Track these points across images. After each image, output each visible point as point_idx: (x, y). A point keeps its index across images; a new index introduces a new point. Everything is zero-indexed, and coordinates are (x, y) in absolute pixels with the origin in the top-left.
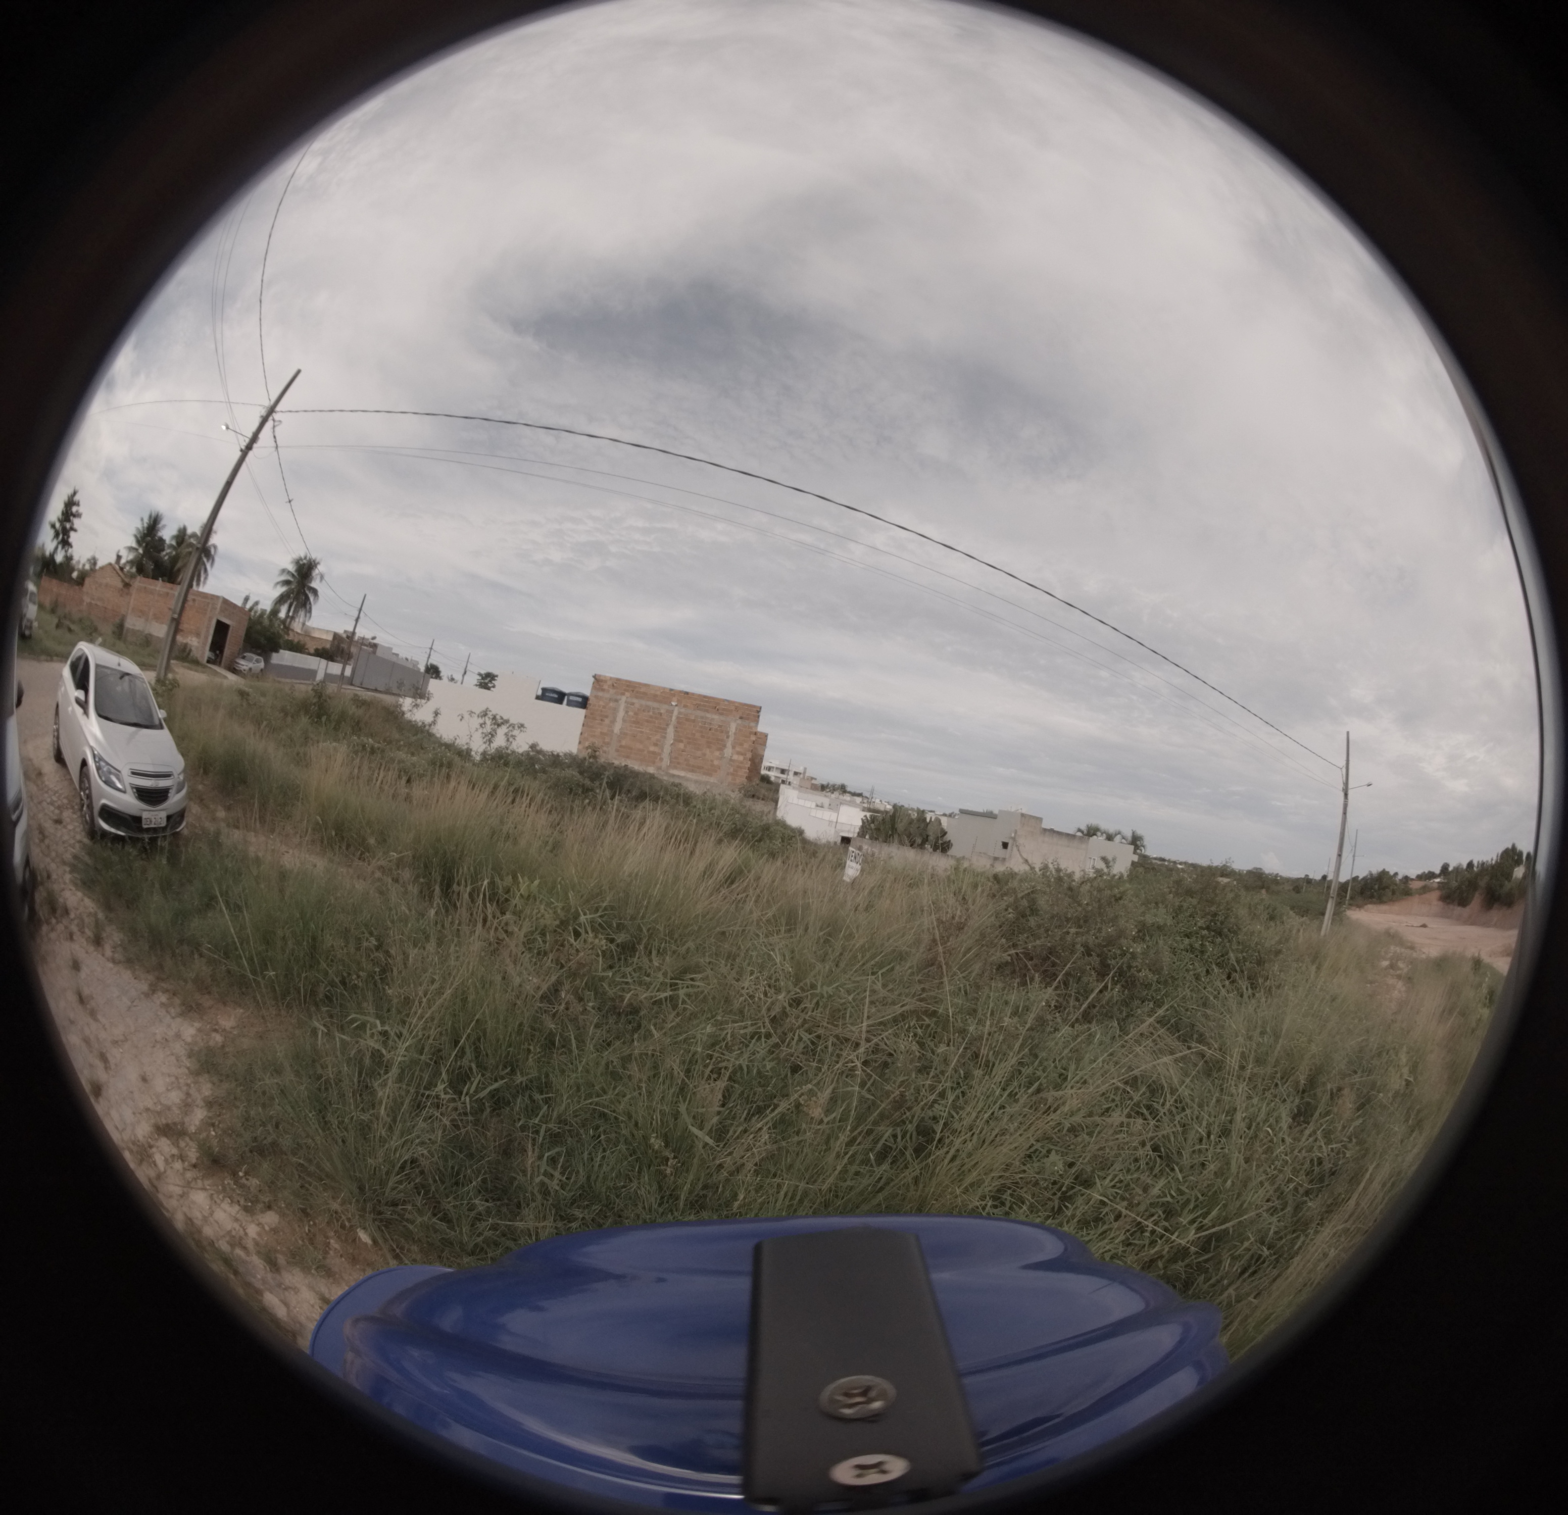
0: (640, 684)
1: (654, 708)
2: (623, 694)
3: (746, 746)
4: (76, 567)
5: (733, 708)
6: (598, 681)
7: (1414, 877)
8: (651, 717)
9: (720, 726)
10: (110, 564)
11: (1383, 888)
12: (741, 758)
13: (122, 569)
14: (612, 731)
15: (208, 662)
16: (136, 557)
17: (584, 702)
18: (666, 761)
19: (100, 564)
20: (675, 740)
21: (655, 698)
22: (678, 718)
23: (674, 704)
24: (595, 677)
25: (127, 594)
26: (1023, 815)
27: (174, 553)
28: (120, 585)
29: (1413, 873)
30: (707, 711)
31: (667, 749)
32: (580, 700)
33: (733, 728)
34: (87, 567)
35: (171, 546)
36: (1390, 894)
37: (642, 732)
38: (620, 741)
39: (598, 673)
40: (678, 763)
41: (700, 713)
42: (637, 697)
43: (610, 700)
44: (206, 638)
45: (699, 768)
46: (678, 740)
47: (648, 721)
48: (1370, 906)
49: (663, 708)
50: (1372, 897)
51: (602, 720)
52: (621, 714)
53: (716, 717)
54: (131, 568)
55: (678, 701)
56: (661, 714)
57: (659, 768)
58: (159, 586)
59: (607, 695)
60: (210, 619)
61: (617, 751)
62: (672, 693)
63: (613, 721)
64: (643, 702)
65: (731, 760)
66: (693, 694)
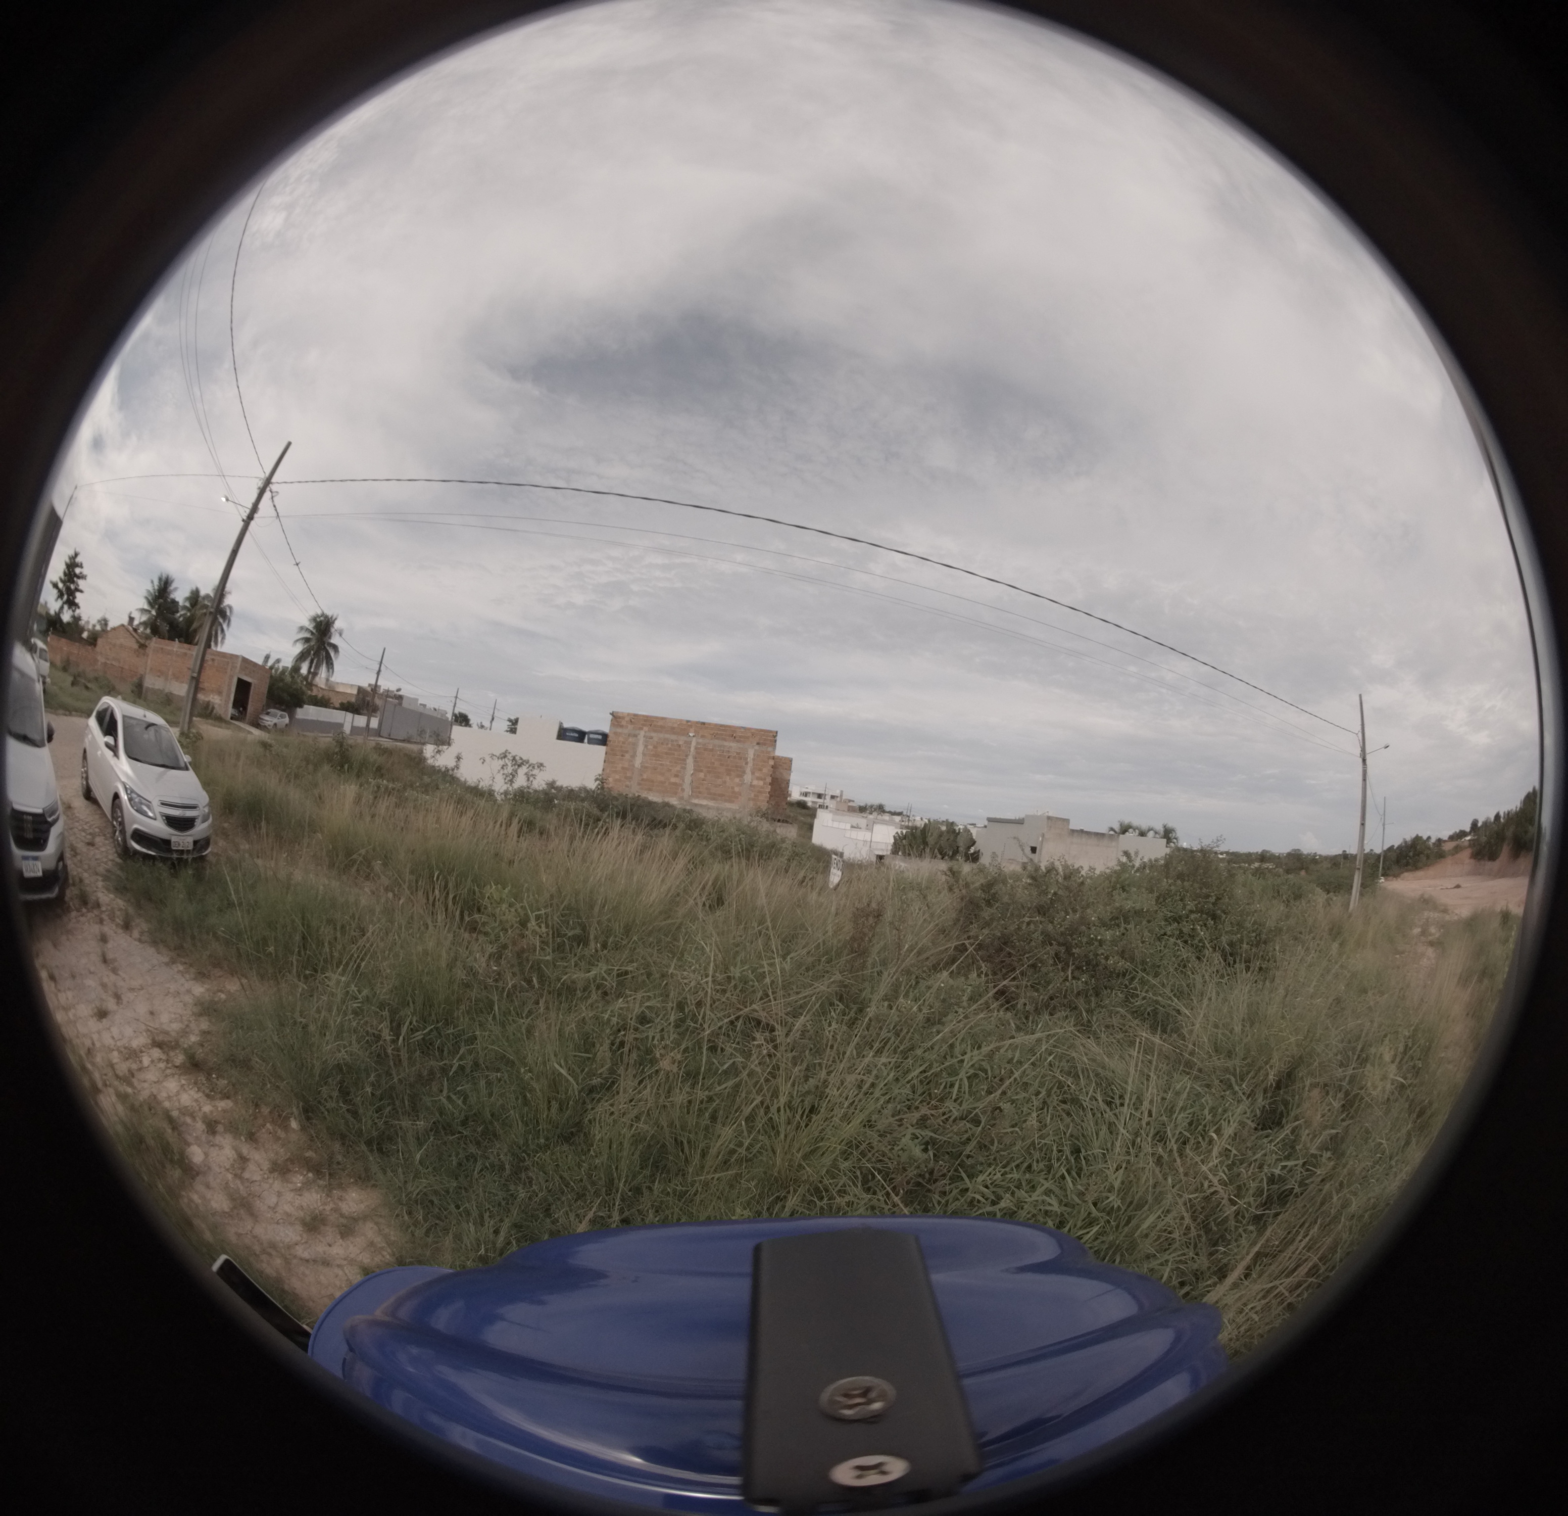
0: (657, 718)
1: (672, 741)
2: (641, 729)
3: (765, 770)
4: (86, 628)
5: (750, 734)
6: (616, 718)
7: (1446, 838)
8: (670, 749)
9: (738, 753)
10: (123, 625)
11: (1418, 854)
12: (761, 783)
13: (135, 630)
14: (633, 766)
15: (232, 718)
16: (149, 619)
17: (604, 739)
18: (688, 791)
19: (112, 624)
20: (695, 770)
21: (672, 730)
22: (696, 748)
23: (691, 734)
24: (612, 714)
25: (144, 655)
26: (1049, 818)
27: (189, 614)
28: (136, 646)
29: (1445, 835)
30: (725, 740)
31: (688, 779)
32: (600, 737)
33: (751, 754)
34: (98, 628)
35: (185, 607)
36: (1425, 859)
37: (662, 765)
38: (641, 775)
39: (615, 710)
40: (700, 792)
41: (717, 742)
42: (655, 731)
43: (629, 735)
44: (228, 696)
45: (721, 795)
46: (697, 769)
47: (667, 753)
48: (1406, 874)
49: (682, 740)
50: (1407, 864)
51: (623, 756)
52: (640, 748)
53: (734, 745)
54: (145, 629)
55: (695, 732)
56: (679, 746)
57: (681, 798)
58: (176, 646)
59: (626, 731)
60: (231, 677)
61: (639, 784)
62: (689, 724)
63: (634, 756)
64: (662, 735)
65: (751, 786)
66: (710, 724)
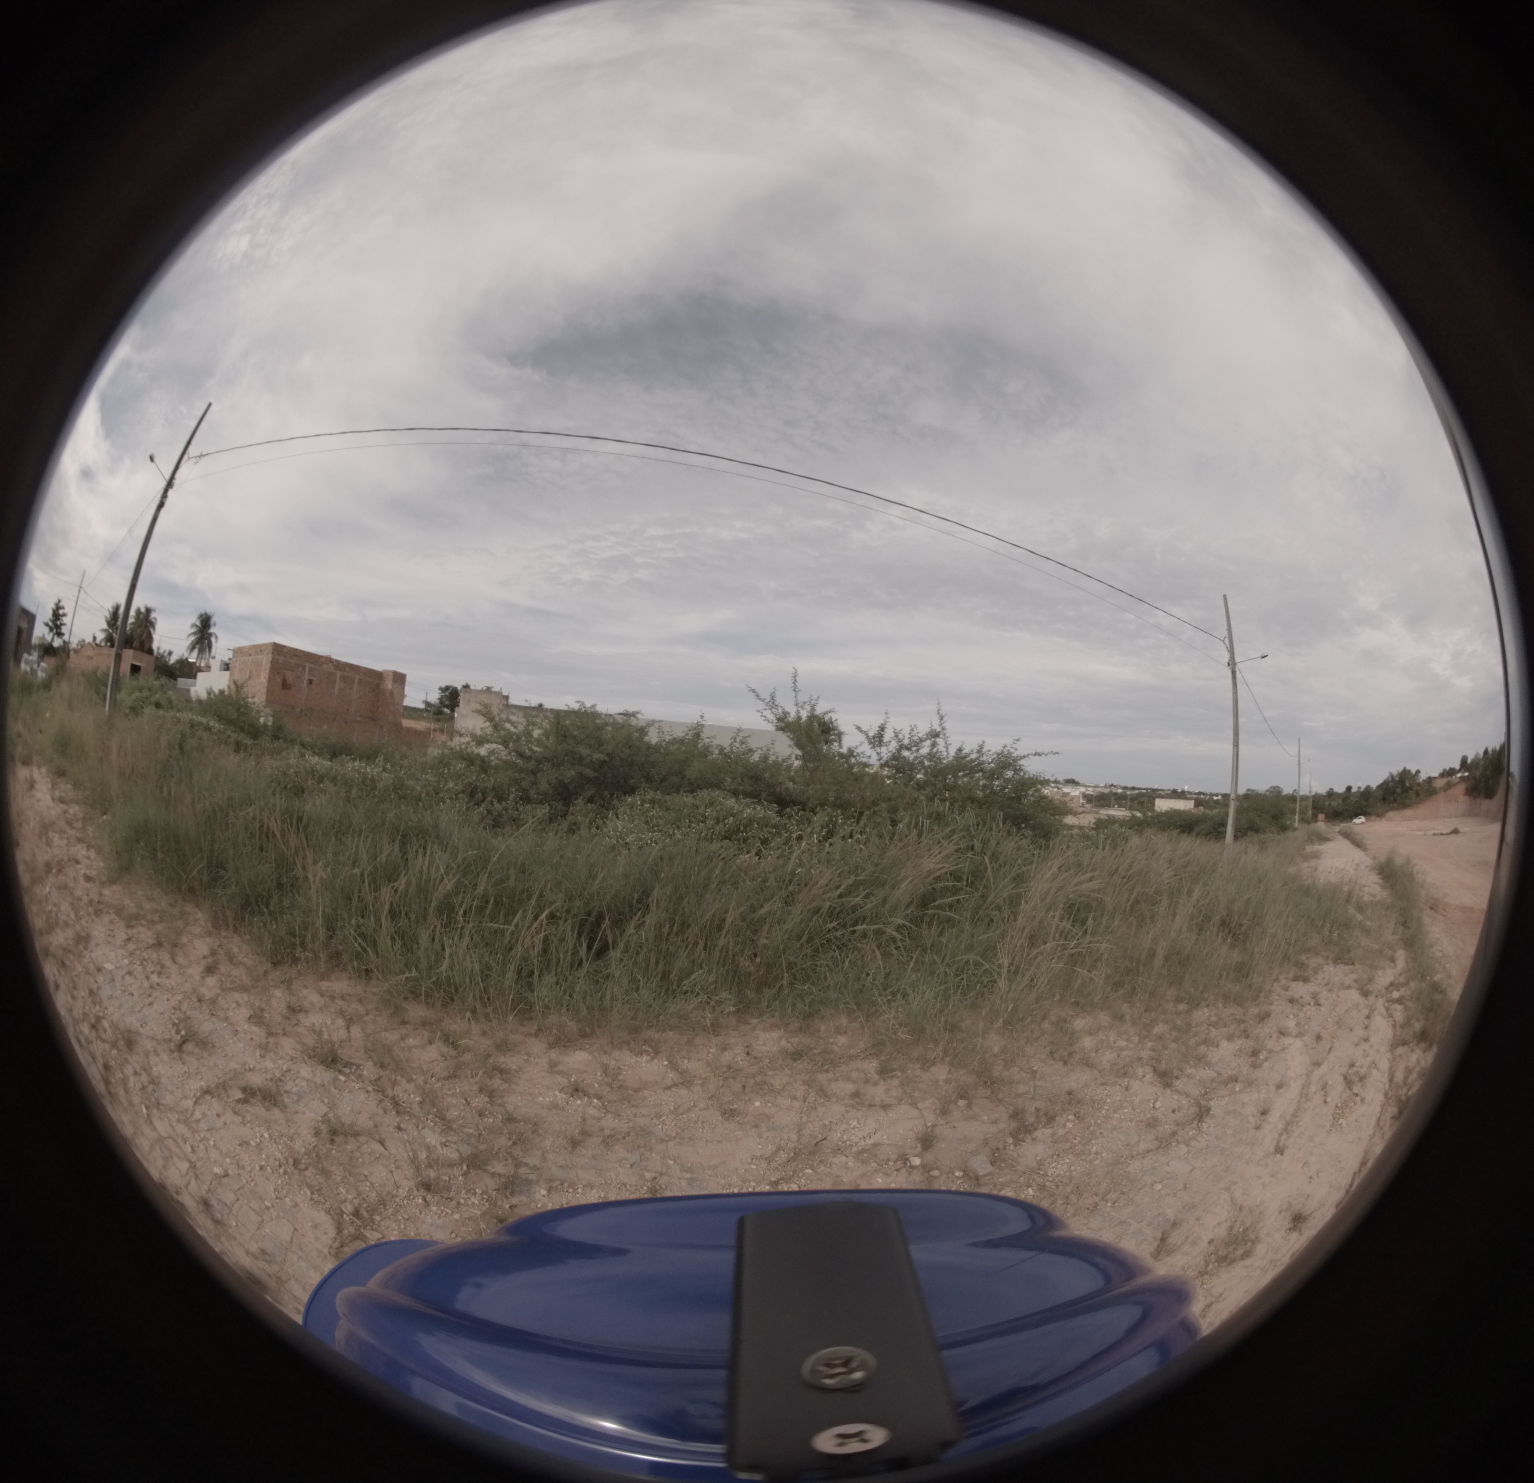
4: (70, 649)
10: (92, 643)
16: (107, 636)
19: (85, 643)
29: (1435, 772)
34: (78, 646)
36: (1414, 796)
48: (1391, 813)
54: (103, 643)
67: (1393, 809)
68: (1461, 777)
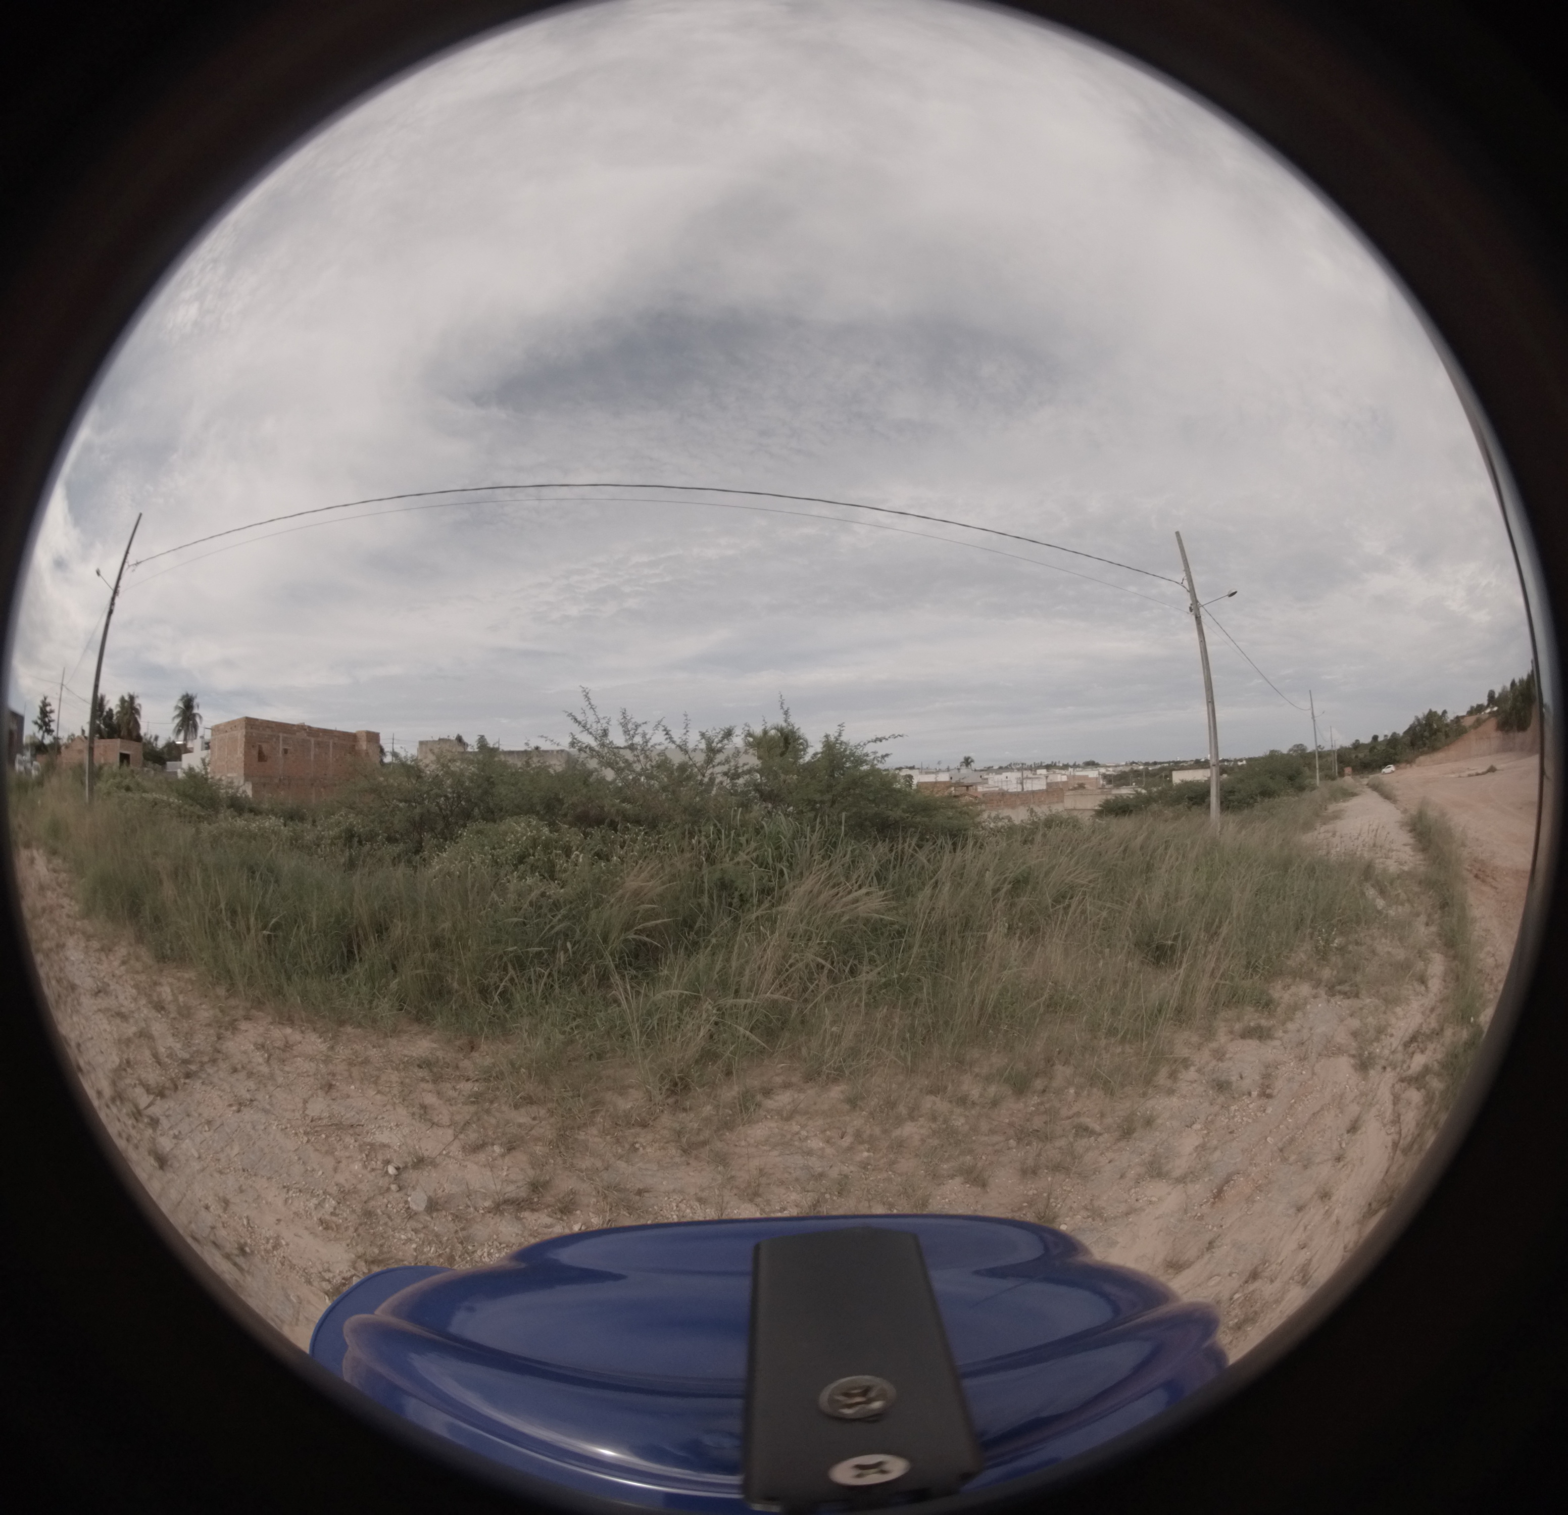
4: (61, 745)
10: (79, 736)
13: (86, 737)
16: (93, 728)
19: (75, 736)
27: (120, 717)
29: (1463, 710)
35: (116, 712)
36: (1444, 738)
48: (1422, 758)
54: (92, 735)
67: (1423, 753)
68: (1490, 713)
